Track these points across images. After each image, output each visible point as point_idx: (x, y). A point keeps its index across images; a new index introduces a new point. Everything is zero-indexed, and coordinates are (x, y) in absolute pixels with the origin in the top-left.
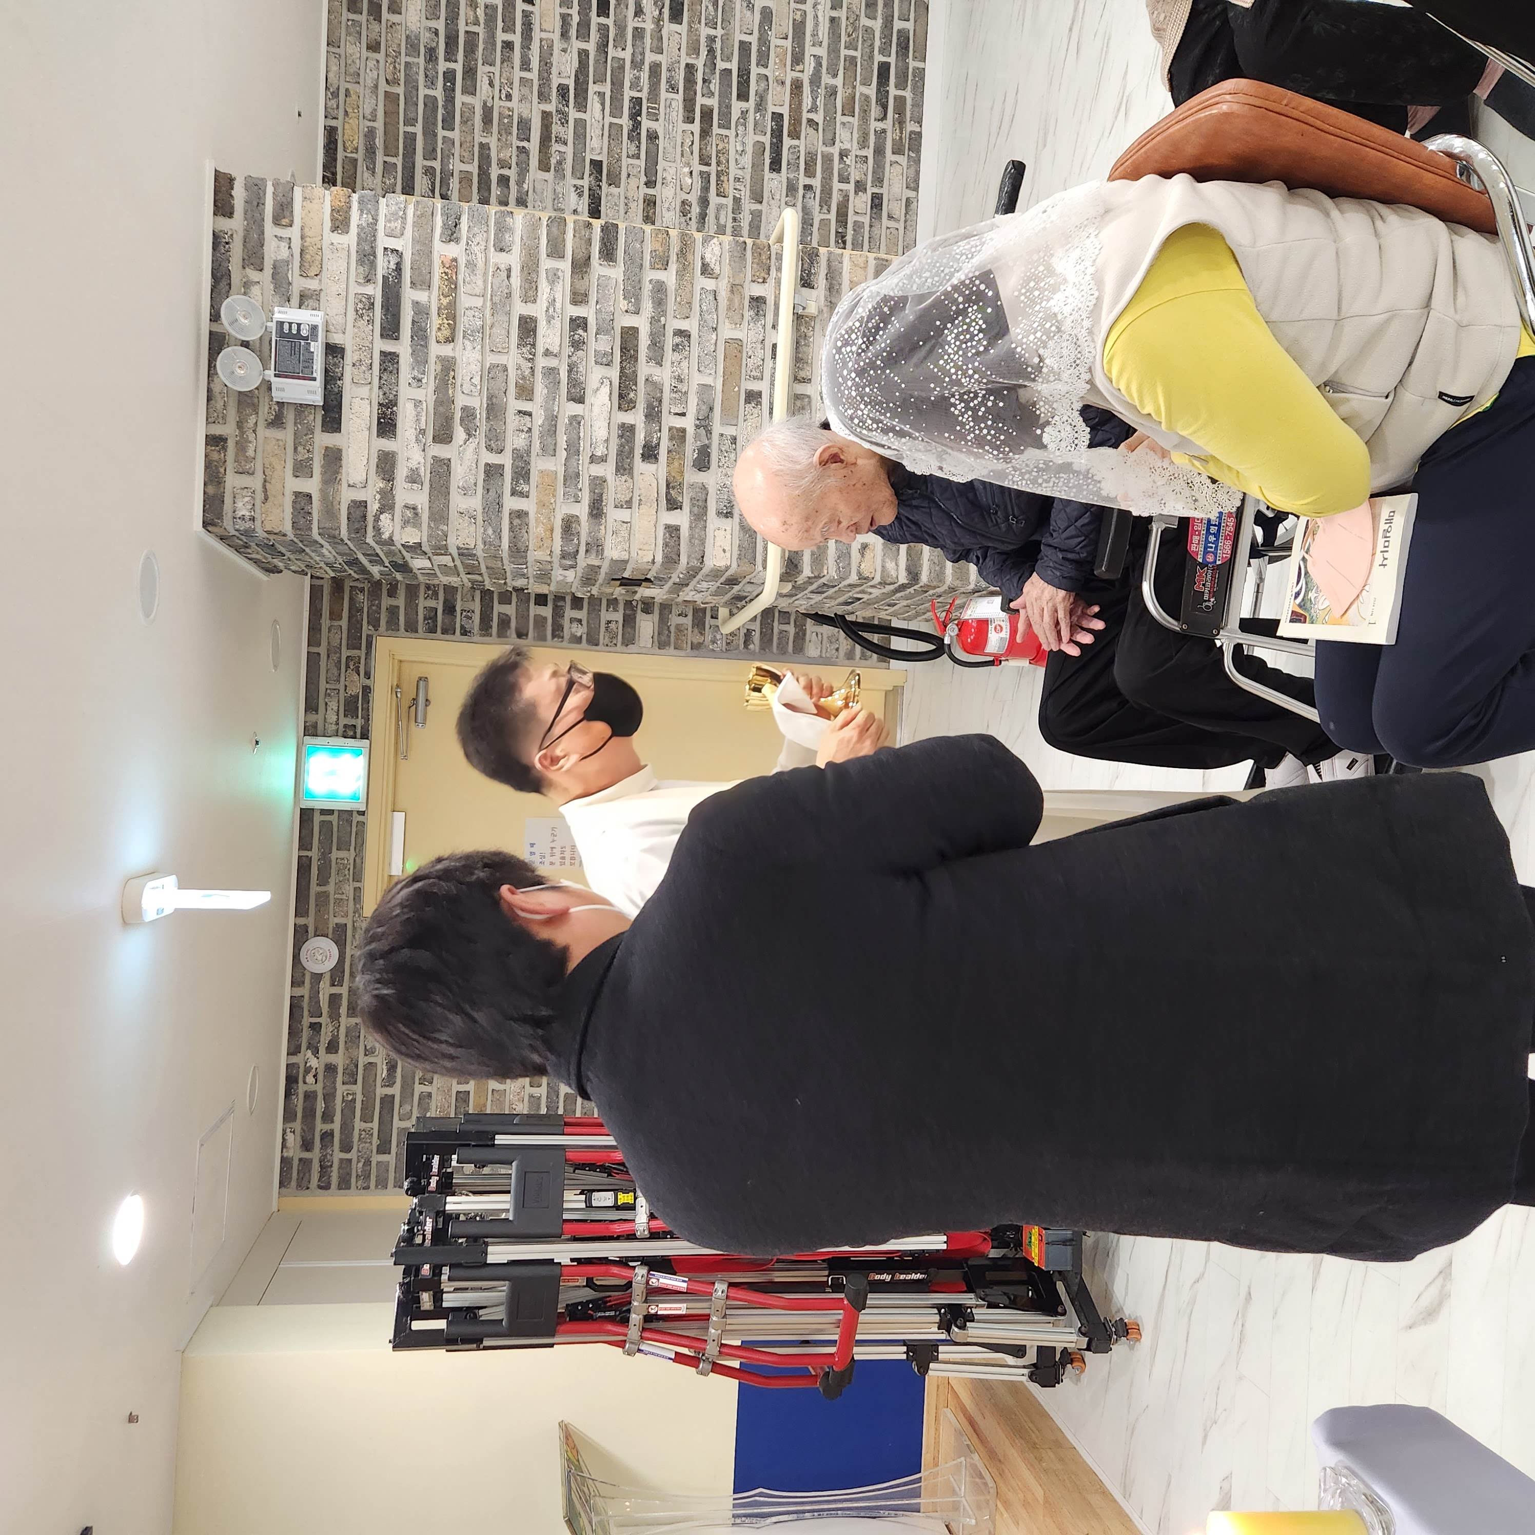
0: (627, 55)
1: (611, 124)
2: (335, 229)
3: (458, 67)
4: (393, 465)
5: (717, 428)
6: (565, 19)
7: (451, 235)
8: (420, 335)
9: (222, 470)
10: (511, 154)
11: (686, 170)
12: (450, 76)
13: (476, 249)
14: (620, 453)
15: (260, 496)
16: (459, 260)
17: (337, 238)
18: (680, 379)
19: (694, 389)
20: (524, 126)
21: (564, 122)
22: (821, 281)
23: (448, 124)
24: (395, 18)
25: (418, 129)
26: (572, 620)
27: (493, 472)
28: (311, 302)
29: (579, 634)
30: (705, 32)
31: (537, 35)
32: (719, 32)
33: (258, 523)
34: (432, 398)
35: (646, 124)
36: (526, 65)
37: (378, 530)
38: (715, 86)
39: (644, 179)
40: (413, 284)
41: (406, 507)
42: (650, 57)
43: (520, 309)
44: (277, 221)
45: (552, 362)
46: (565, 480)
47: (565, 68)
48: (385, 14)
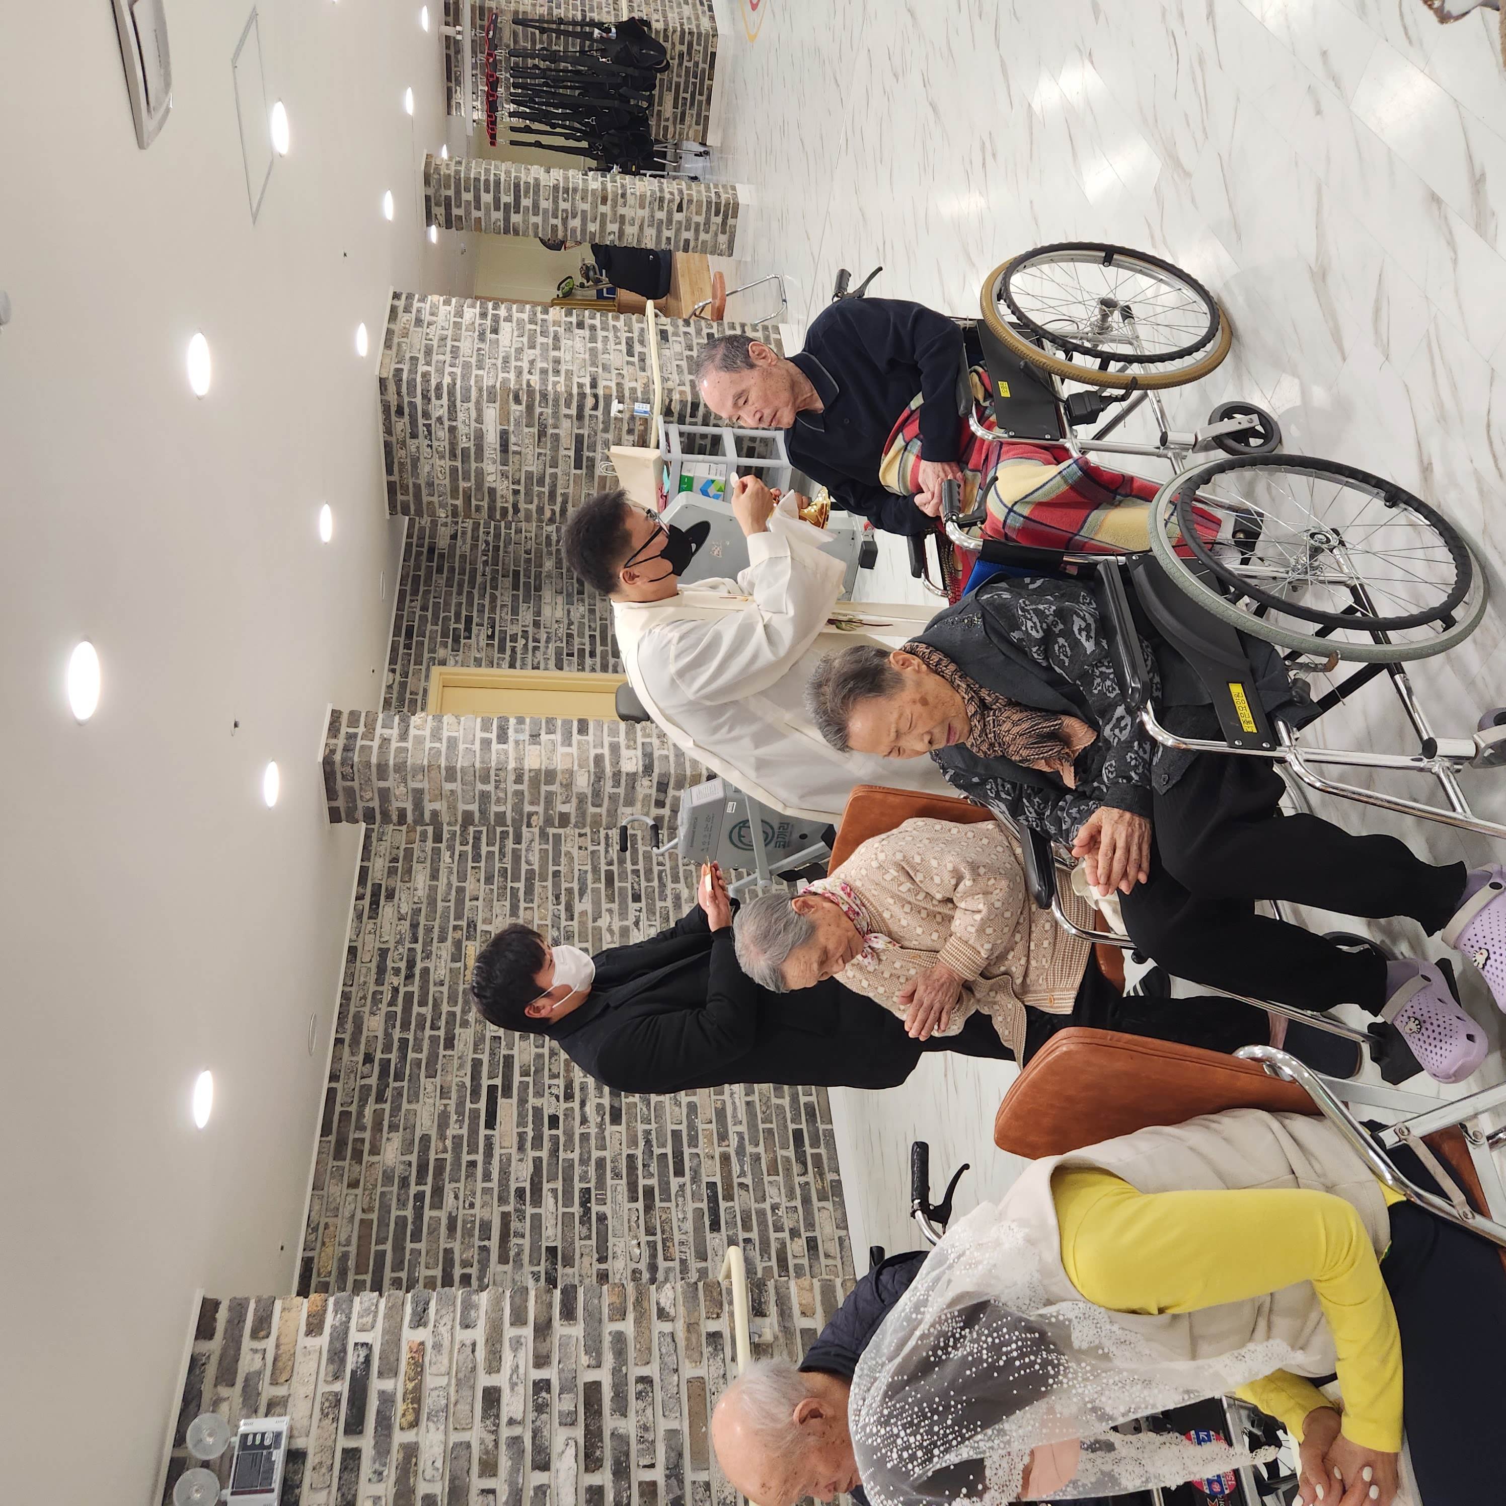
0: (575, 1156)
1: (564, 1214)
2: (309, 1333)
3: (428, 1189)
5: (689, 1475)
6: (522, 1136)
7: (420, 1320)
8: (384, 1424)
10: (473, 1254)
11: (635, 1242)
13: (441, 1330)
16: (427, 1344)
17: (309, 1341)
18: (646, 1428)
19: (661, 1434)
20: (486, 1227)
21: (521, 1218)
22: (772, 1309)
23: (416, 1237)
24: (374, 1159)
25: (388, 1247)
28: (278, 1410)
30: (641, 1127)
31: (497, 1152)
32: (653, 1126)
34: (392, 1491)
35: (595, 1208)
36: (487, 1177)
38: (654, 1168)
39: (596, 1256)
40: (381, 1374)
42: (595, 1154)
43: (484, 1380)
44: (254, 1335)
45: (517, 1431)
47: (521, 1174)
48: (366, 1157)
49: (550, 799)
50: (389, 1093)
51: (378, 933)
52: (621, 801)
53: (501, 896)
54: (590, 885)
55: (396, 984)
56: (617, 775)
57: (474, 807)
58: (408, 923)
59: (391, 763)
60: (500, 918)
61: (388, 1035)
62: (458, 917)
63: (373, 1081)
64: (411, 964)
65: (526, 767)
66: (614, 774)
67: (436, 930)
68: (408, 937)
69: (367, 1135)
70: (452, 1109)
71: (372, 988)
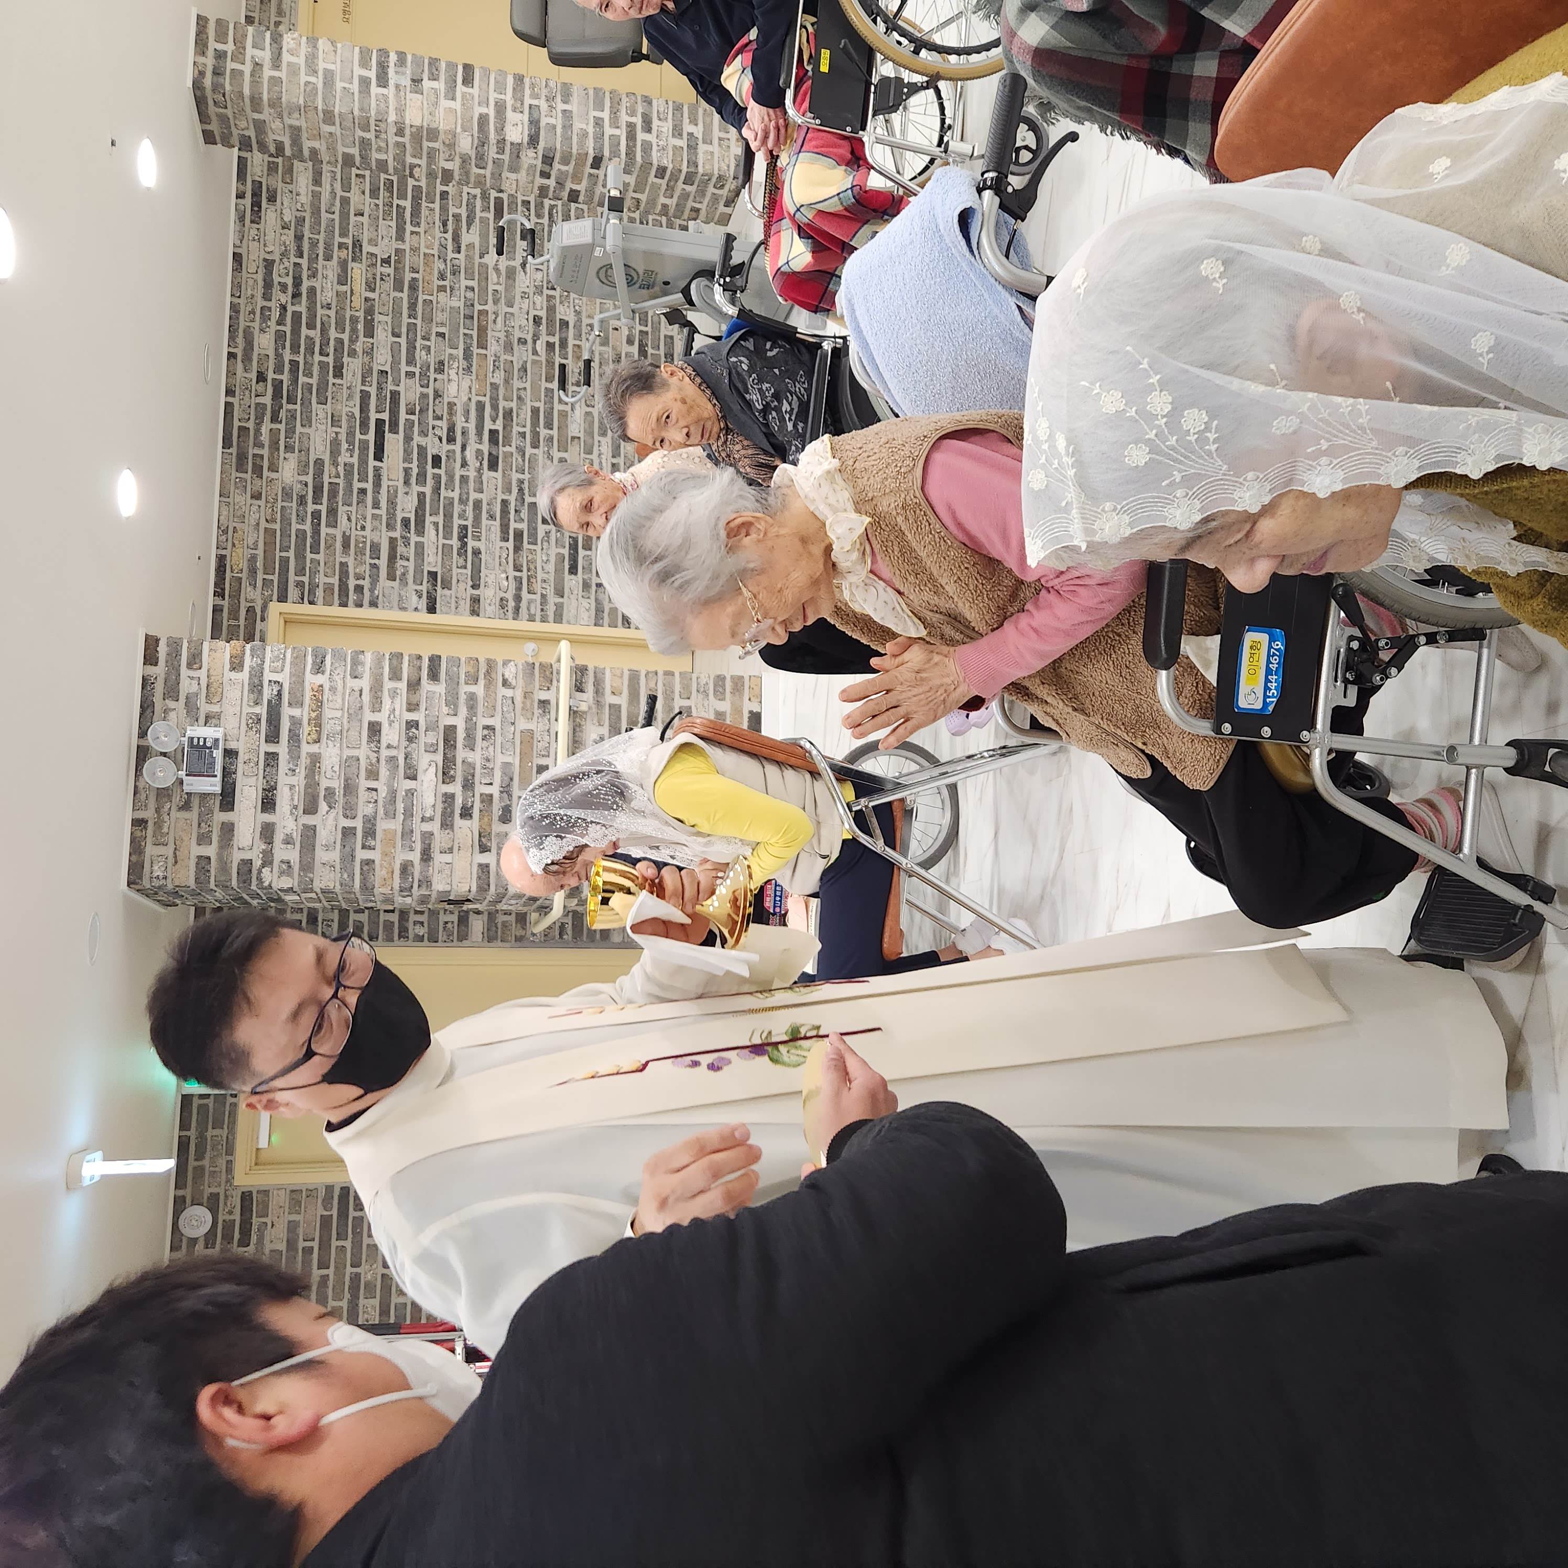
0: (456, 495)
1: (444, 545)
2: (233, 669)
3: (323, 508)
4: (273, 832)
6: (407, 471)
7: (319, 669)
8: (294, 738)
9: (143, 844)
10: (365, 569)
11: (504, 576)
12: (316, 515)
13: (336, 677)
14: (444, 814)
15: (171, 860)
16: (324, 686)
17: (233, 675)
18: (488, 760)
19: (498, 764)
20: (375, 549)
21: (407, 544)
22: (590, 688)
23: (315, 549)
24: (274, 475)
25: (291, 554)
26: (415, 923)
27: (348, 833)
28: (214, 721)
29: (421, 934)
30: (515, 476)
31: (385, 483)
32: (526, 476)
33: (169, 880)
34: (303, 782)
35: (471, 543)
36: (376, 505)
37: (260, 879)
38: (524, 514)
39: (470, 583)
40: (290, 704)
41: (282, 862)
42: (473, 496)
43: (369, 716)
44: (190, 666)
46: (402, 836)
47: (407, 506)
48: (265, 473)
49: (432, 155)
50: (283, 414)
51: (262, 240)
52: (506, 167)
53: (387, 215)
54: (479, 214)
55: (283, 301)
56: (501, 142)
57: (355, 151)
58: (291, 233)
59: (265, 97)
60: (386, 240)
61: (279, 356)
62: (343, 234)
63: (267, 400)
64: (297, 282)
65: (407, 122)
66: (498, 142)
67: (321, 245)
68: (293, 248)
69: (265, 452)
70: (343, 437)
71: (260, 303)
